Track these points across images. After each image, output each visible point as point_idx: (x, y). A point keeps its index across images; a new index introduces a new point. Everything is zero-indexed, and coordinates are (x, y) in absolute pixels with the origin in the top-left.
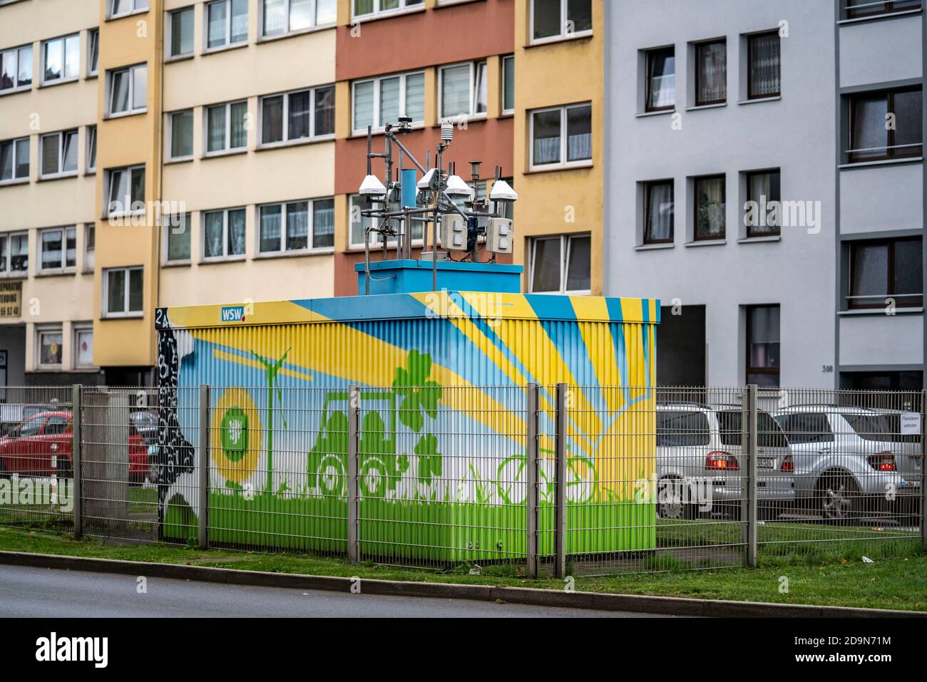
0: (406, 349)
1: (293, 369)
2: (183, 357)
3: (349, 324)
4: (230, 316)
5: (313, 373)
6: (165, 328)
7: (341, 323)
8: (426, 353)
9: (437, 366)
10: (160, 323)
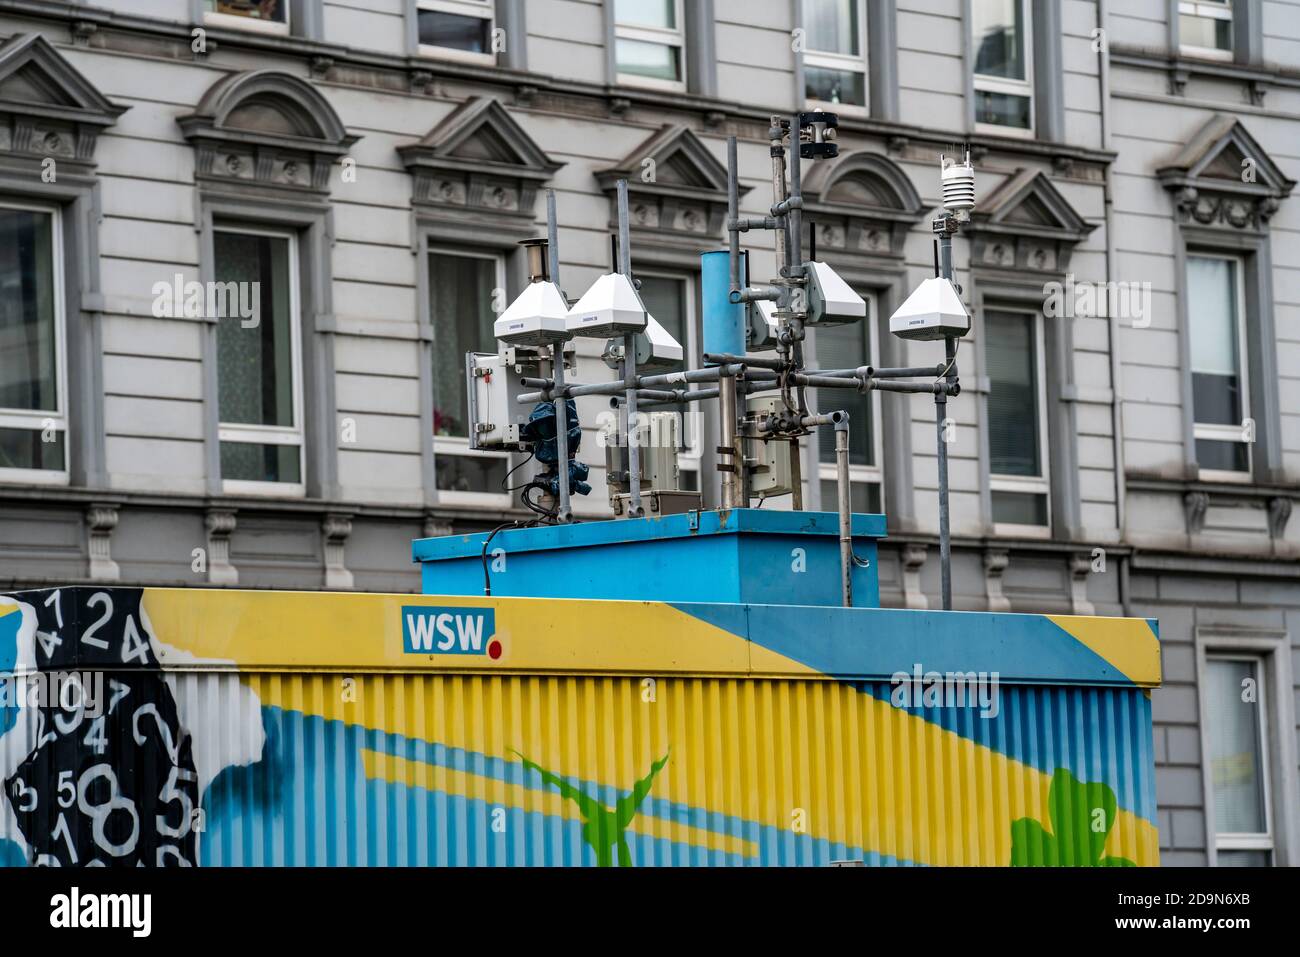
0: (1042, 768)
1: (684, 818)
2: (223, 774)
3: (870, 688)
4: (439, 637)
5: (755, 832)
6: (136, 662)
7: (843, 684)
8: (1098, 779)
9: (1130, 816)
10: (104, 645)
